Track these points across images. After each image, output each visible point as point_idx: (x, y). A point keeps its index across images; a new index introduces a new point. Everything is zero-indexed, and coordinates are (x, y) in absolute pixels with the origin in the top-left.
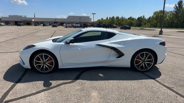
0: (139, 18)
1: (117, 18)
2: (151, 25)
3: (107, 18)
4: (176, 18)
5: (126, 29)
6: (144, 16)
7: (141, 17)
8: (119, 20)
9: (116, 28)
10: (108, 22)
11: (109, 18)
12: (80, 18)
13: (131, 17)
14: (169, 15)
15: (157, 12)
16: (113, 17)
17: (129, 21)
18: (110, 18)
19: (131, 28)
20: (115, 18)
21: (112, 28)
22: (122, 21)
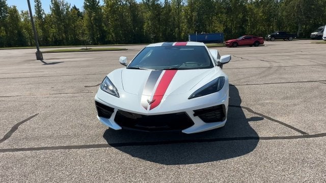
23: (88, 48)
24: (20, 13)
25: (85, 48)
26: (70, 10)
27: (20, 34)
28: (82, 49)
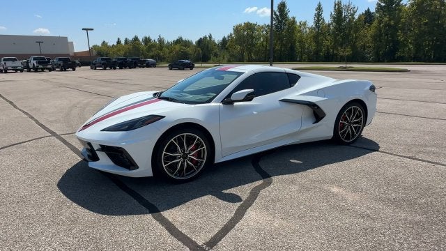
0: (200, 42)
1: (147, 40)
2: (232, 56)
3: (119, 42)
4: (279, 39)
5: (183, 69)
6: (210, 36)
7: (205, 37)
8: (154, 45)
9: (155, 67)
10: (122, 52)
11: (123, 42)
12: (40, 40)
13: (181, 38)
14: (264, 32)
15: (240, 26)
16: (136, 39)
17: (177, 47)
18: (126, 40)
19: (196, 65)
20: (141, 40)
21: (143, 67)
22: (161, 50)
23: (348, 66)
24: (298, 24)
25: (344, 66)
26: (356, 17)
27: (292, 48)
28: (340, 67)
